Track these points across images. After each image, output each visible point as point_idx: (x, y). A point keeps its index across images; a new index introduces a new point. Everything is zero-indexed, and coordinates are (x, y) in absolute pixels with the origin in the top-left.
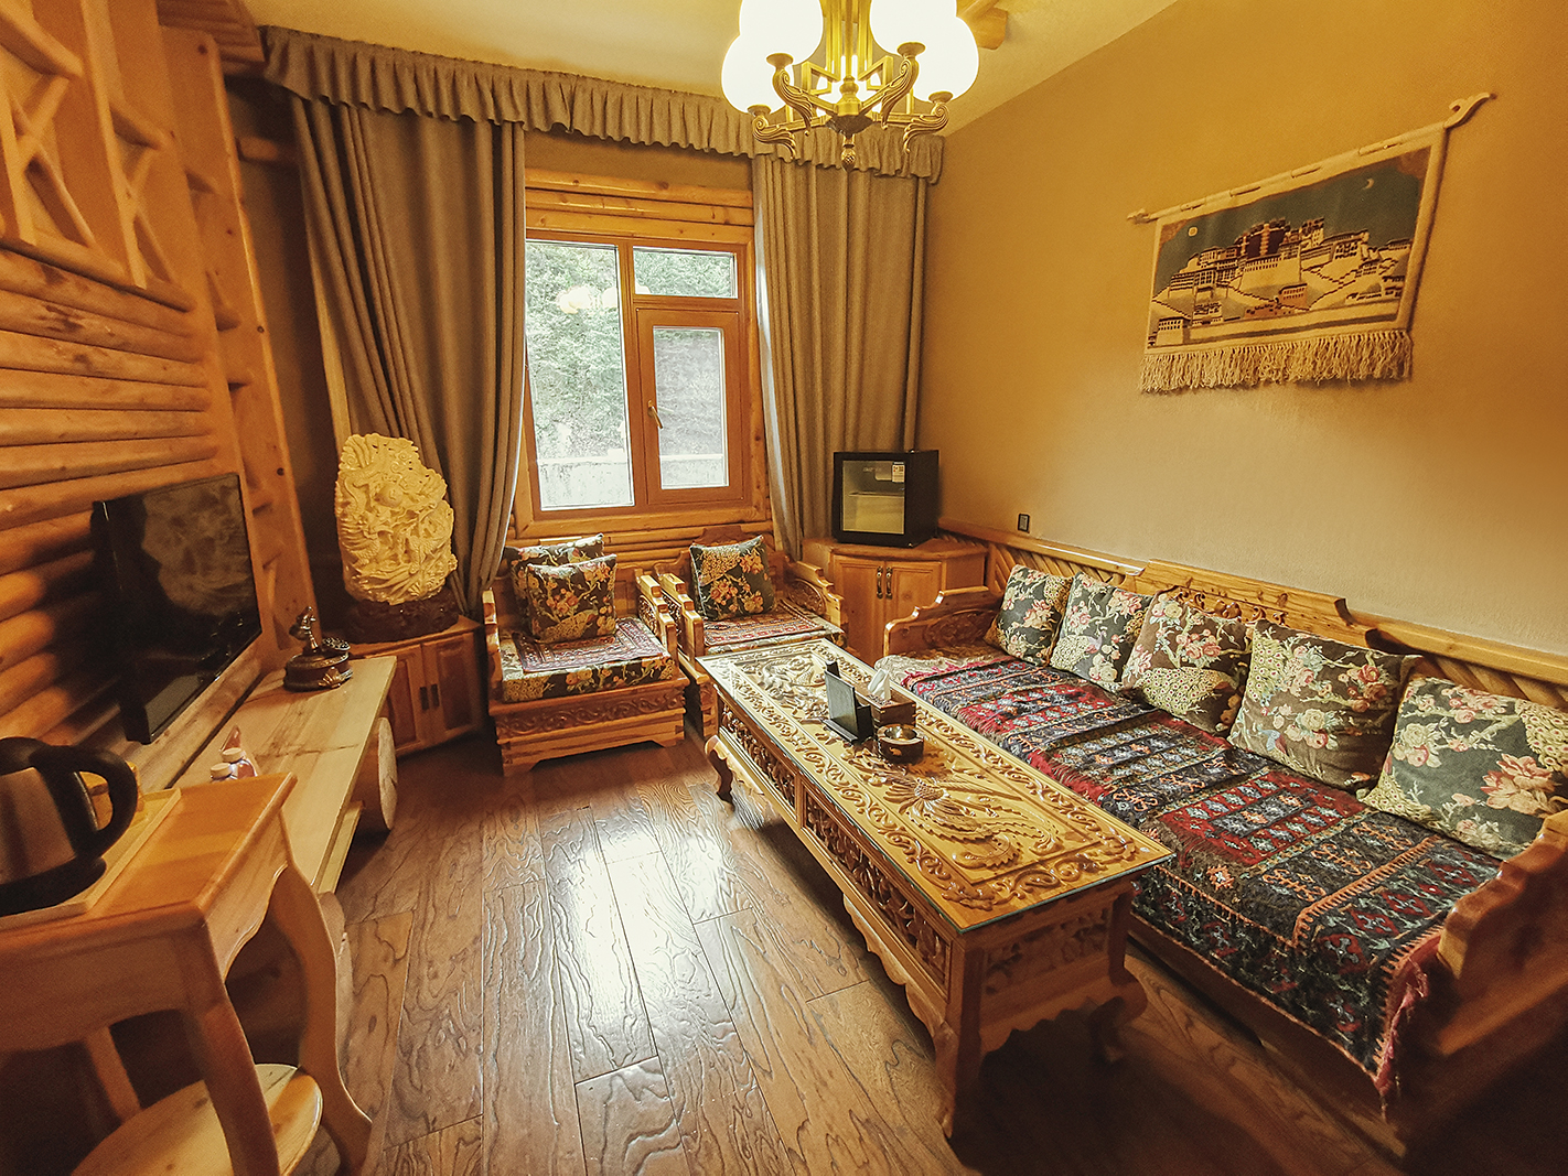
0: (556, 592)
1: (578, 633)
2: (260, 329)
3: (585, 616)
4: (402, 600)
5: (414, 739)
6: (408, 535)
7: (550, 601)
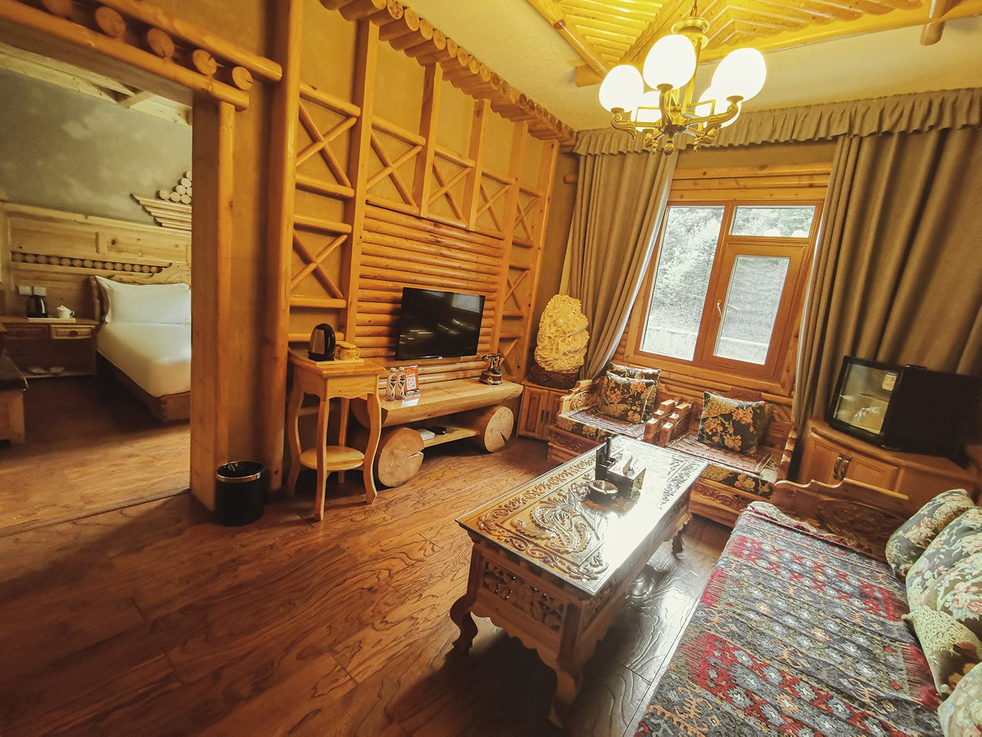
0: (613, 389)
1: (616, 415)
2: (539, 248)
3: (623, 407)
4: (550, 370)
5: (534, 432)
6: (560, 342)
7: (608, 393)
